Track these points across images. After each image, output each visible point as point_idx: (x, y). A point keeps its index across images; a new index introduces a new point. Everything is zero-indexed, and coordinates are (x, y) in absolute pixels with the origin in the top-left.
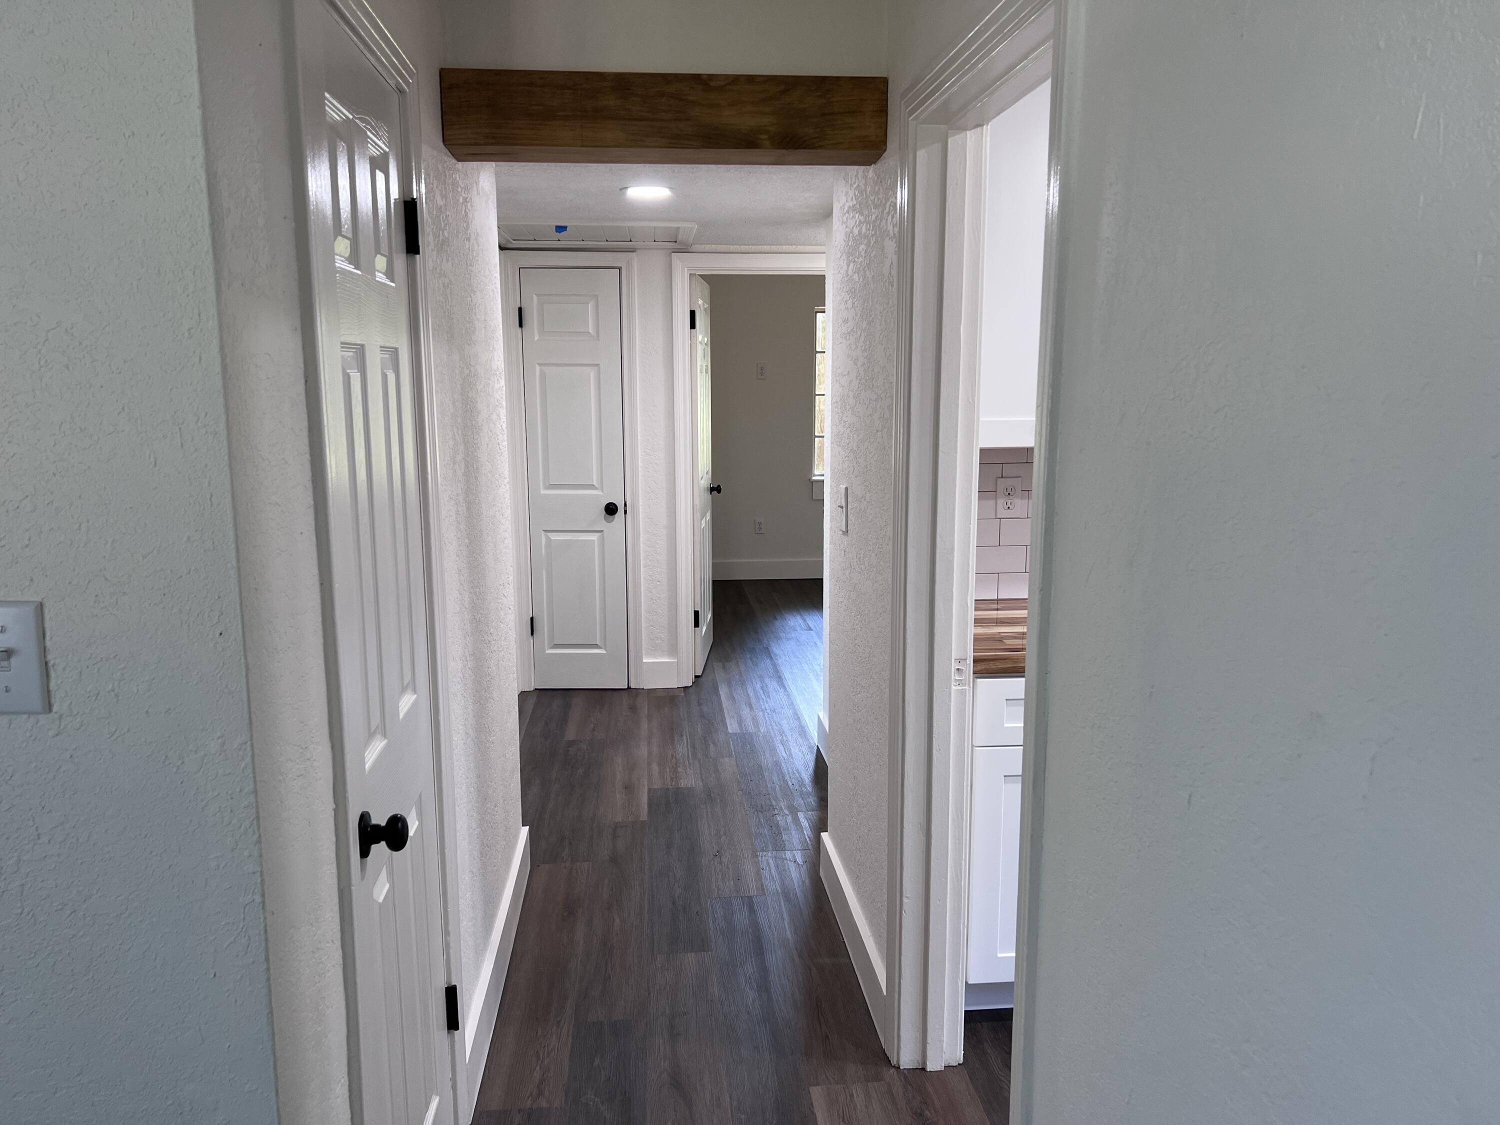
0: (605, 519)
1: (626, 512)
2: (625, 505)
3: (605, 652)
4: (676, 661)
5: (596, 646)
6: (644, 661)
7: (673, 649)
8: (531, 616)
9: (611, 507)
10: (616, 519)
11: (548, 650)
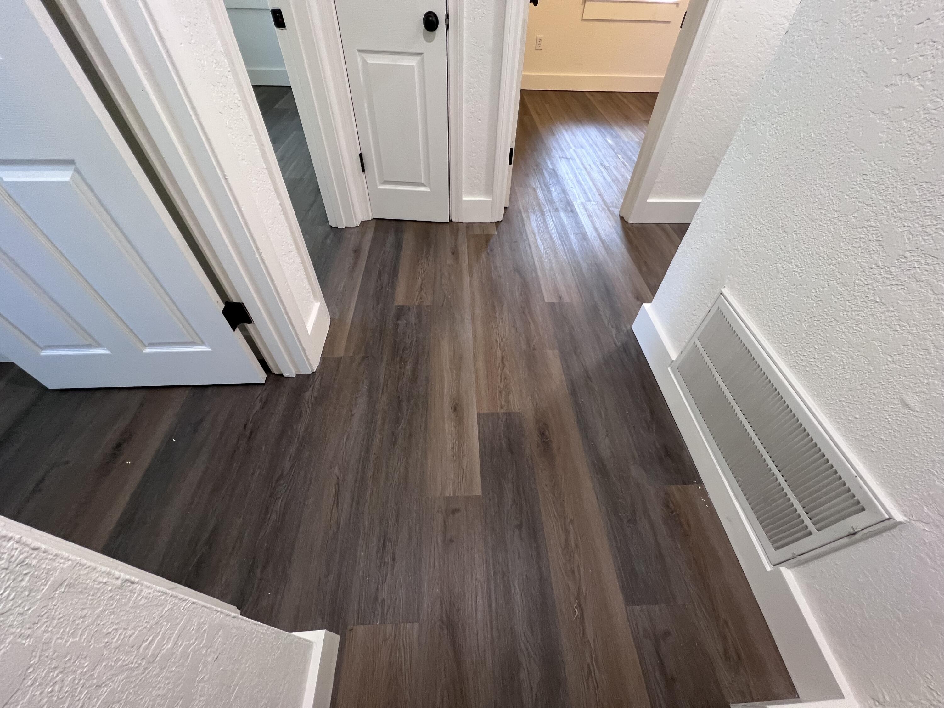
0: (425, 37)
1: (447, 27)
2: (447, 16)
3: (429, 190)
4: (490, 200)
5: (421, 184)
6: (464, 199)
7: (489, 189)
8: (360, 152)
9: (431, 18)
10: (436, 38)
11: (379, 185)
